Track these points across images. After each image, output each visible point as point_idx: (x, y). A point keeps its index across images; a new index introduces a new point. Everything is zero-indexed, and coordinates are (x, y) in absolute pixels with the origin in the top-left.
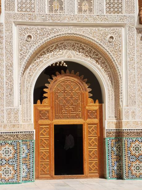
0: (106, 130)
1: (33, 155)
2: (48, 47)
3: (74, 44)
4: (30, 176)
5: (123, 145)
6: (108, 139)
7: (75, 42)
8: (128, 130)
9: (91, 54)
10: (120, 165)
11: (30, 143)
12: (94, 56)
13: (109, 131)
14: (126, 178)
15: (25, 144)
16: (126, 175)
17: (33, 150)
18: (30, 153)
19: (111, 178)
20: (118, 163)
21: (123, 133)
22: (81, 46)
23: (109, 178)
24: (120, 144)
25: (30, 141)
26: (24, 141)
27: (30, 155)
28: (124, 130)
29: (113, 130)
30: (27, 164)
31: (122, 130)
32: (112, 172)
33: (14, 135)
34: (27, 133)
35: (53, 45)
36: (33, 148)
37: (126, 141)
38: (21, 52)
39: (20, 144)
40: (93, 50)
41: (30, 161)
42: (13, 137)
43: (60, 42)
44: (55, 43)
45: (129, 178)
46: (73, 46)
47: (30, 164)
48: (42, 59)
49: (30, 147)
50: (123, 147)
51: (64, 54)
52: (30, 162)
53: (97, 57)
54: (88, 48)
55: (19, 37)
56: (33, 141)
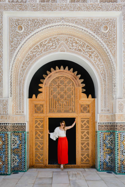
0: (99, 123)
1: (24, 146)
2: (42, 42)
3: (67, 38)
4: (22, 166)
5: (116, 138)
6: (100, 132)
7: (69, 36)
8: (122, 124)
9: (84, 48)
10: (112, 158)
11: (22, 134)
12: (87, 50)
13: (101, 124)
14: (118, 173)
15: (17, 135)
16: (118, 170)
17: (24, 141)
18: (22, 144)
19: (102, 170)
20: (110, 156)
21: (116, 126)
22: (74, 40)
23: (101, 170)
24: (112, 137)
25: (22, 133)
26: (16, 133)
27: (22, 146)
28: (117, 123)
29: (105, 123)
30: (19, 154)
31: (115, 123)
32: (103, 164)
33: (3, 127)
34: (19, 125)
35: (46, 39)
36: (25, 139)
37: (119, 134)
38: (12, 44)
39: (8, 136)
40: (87, 44)
41: (22, 151)
42: (2, 128)
43: (54, 37)
44: (48, 37)
45: (121, 173)
46: (66, 40)
47: (22, 155)
48: (35, 53)
49: (22, 138)
50: (116, 140)
51: (57, 48)
52: (22, 153)
53: (91, 51)
54: (82, 42)
55: (10, 28)
56: (25, 133)
